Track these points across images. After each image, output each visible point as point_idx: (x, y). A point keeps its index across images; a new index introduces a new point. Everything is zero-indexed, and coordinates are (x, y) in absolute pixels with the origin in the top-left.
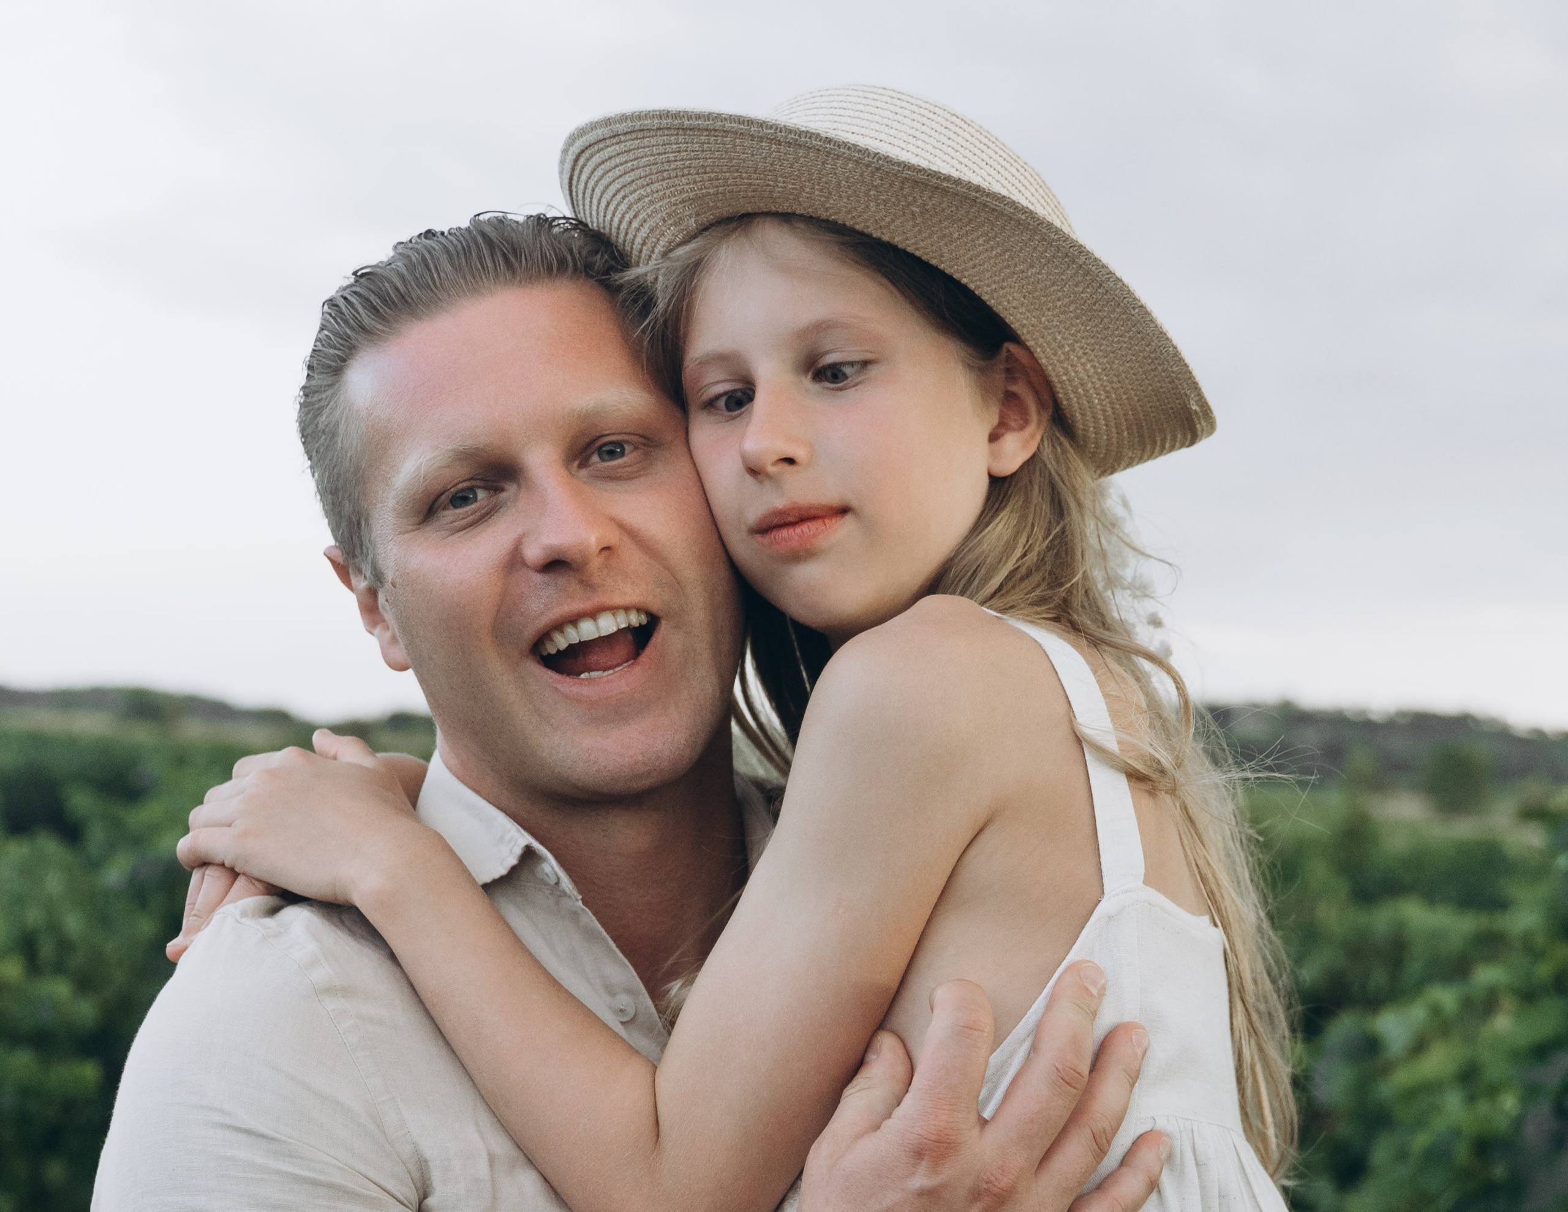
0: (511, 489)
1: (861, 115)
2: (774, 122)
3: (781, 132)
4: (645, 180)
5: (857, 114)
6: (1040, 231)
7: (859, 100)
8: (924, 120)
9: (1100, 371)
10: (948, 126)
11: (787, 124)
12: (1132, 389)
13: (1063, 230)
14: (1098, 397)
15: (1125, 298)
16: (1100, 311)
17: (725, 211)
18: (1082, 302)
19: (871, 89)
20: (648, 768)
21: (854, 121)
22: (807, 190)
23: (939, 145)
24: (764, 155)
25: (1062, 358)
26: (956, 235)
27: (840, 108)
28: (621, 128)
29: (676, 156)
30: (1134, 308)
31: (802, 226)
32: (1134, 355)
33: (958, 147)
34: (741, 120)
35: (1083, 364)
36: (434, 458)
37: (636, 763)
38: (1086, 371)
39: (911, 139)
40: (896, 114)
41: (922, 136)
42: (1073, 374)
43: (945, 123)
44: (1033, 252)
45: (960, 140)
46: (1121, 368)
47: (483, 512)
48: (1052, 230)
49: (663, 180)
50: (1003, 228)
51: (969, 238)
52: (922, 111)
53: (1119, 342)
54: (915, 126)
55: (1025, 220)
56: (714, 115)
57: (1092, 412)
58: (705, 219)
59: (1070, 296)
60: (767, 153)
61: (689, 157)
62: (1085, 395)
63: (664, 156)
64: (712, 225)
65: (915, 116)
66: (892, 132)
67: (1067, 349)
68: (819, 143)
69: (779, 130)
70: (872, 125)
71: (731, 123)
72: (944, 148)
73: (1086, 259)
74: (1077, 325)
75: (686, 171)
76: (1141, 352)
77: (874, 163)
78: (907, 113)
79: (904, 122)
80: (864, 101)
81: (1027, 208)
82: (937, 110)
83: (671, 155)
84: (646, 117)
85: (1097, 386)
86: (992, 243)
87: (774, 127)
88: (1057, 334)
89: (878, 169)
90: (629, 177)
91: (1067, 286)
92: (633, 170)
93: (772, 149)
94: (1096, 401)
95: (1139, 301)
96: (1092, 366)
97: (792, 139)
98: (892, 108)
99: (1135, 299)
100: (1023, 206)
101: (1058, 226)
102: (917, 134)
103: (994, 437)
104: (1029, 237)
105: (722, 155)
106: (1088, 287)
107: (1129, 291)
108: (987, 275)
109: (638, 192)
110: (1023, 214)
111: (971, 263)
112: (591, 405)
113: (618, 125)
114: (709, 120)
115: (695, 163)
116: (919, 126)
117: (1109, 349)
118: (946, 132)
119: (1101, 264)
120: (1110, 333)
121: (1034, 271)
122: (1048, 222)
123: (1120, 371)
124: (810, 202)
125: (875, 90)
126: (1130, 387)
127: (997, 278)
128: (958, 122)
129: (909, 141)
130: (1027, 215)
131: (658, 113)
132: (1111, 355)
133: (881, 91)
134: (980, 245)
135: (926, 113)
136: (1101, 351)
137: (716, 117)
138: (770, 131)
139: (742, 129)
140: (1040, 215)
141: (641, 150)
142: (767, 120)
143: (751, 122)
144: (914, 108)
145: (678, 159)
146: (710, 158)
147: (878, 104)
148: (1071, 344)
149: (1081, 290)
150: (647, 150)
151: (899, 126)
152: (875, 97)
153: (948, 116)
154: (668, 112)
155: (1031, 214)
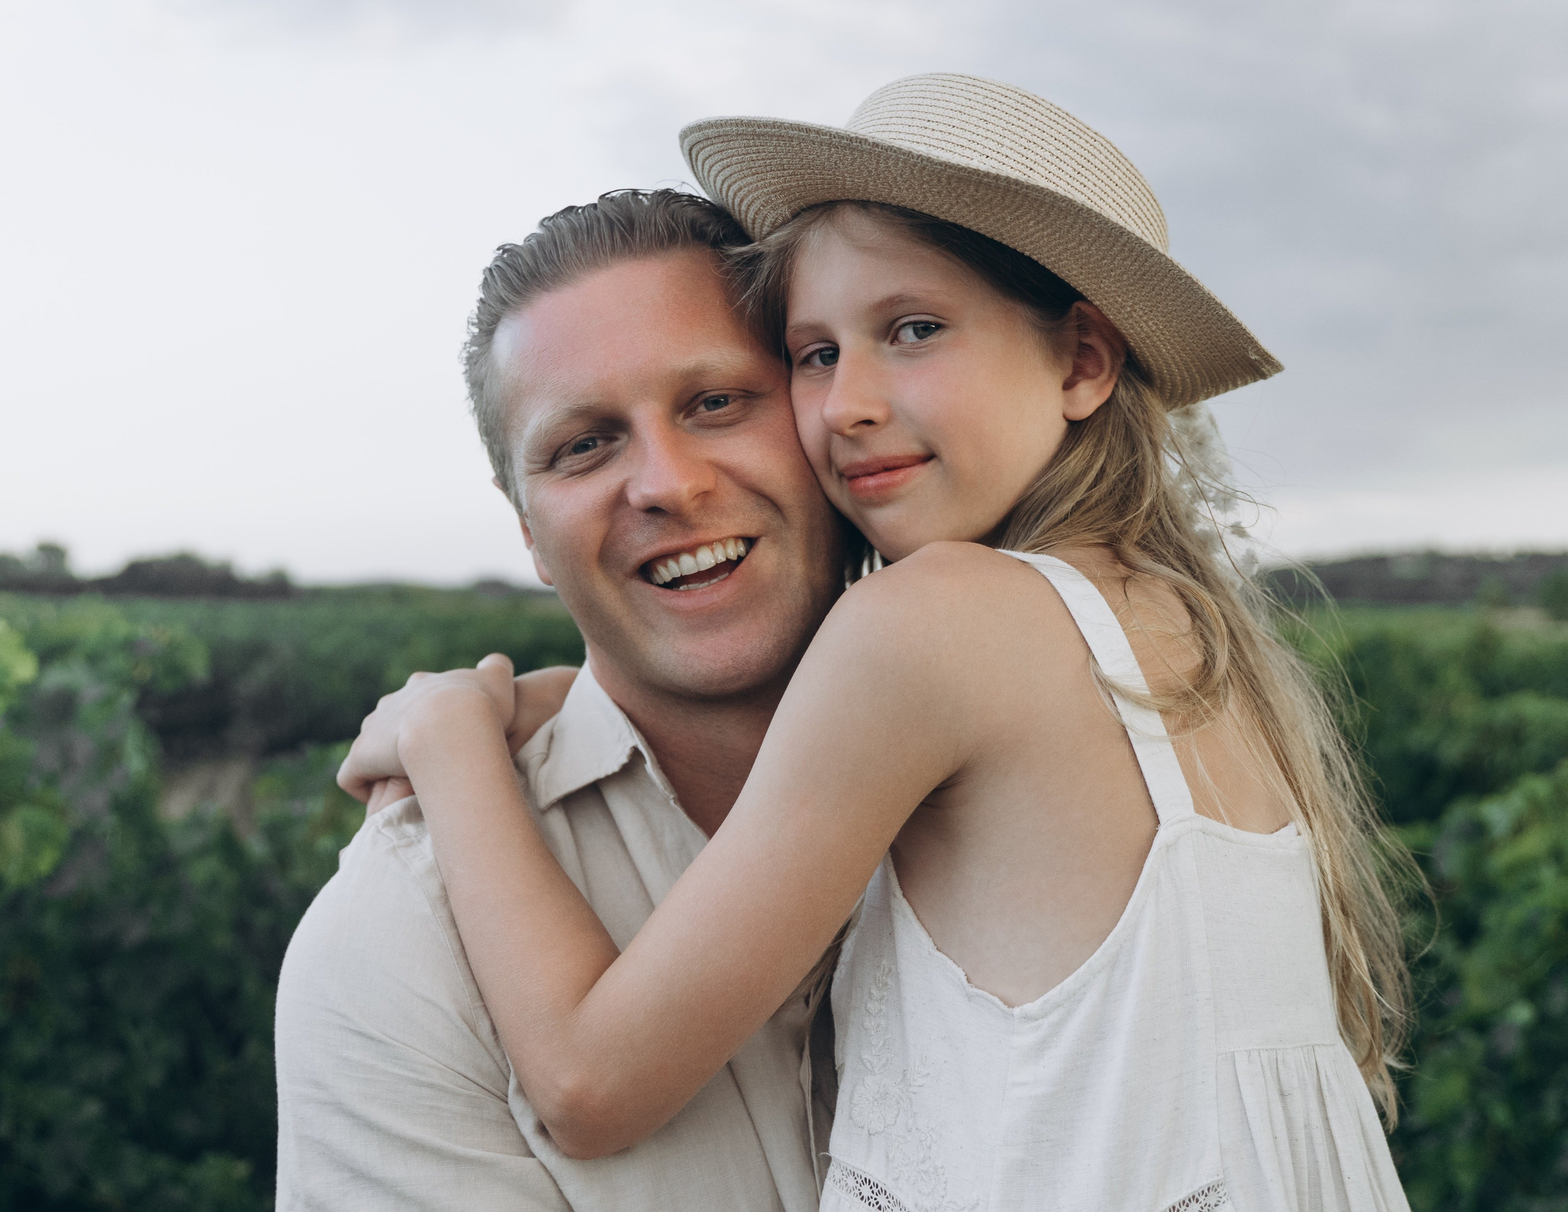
0: (624, 438)
1: (938, 103)
2: (827, 129)
3: (835, 137)
4: (739, 174)
5: (934, 102)
6: (1081, 215)
7: (937, 89)
8: (996, 104)
9: (1161, 327)
10: (1018, 108)
11: (839, 131)
12: (1193, 342)
13: (1103, 214)
14: (1165, 347)
15: (1170, 270)
16: (1150, 280)
17: (811, 199)
18: (1133, 273)
19: (949, 78)
20: (738, 671)
21: (930, 109)
22: (871, 183)
23: (1009, 127)
24: (826, 155)
25: (1126, 316)
26: (1008, 220)
27: (920, 97)
28: (710, 132)
29: (757, 157)
30: (1181, 279)
31: (877, 211)
32: (1189, 316)
33: (1028, 127)
34: (800, 128)
35: (1145, 322)
36: (554, 415)
37: (727, 668)
38: (1149, 327)
39: (981, 123)
40: (970, 100)
41: (993, 119)
42: (1139, 329)
43: (1015, 105)
44: (1080, 233)
45: (1029, 119)
46: (1180, 326)
47: (598, 458)
48: (1093, 215)
49: (754, 174)
50: (1048, 214)
51: (1021, 221)
52: (994, 95)
53: (1173, 305)
54: (986, 111)
55: (1065, 207)
56: (779, 124)
57: (1163, 359)
58: (795, 206)
59: (1121, 268)
60: (829, 154)
61: (767, 157)
62: (1153, 346)
63: (748, 156)
64: (803, 210)
65: (987, 101)
66: (964, 117)
67: (1129, 309)
68: (868, 147)
69: (832, 136)
70: (947, 113)
71: (793, 131)
72: (1013, 128)
73: (1128, 238)
74: (1133, 291)
75: (768, 168)
76: (1194, 313)
77: (919, 163)
78: (979, 98)
79: (977, 107)
80: (941, 89)
81: (1066, 197)
82: (1008, 93)
83: (754, 155)
84: (726, 124)
85: (1162, 339)
86: (1041, 225)
87: (828, 134)
88: (1117, 297)
89: (924, 168)
90: (728, 171)
91: (1116, 260)
92: (729, 166)
93: (832, 152)
94: (1164, 350)
95: (1184, 272)
96: (1153, 323)
97: (845, 143)
98: (965, 94)
99: (1180, 271)
100: (1061, 196)
101: (1098, 211)
102: (988, 118)
103: (1068, 385)
104: (1072, 220)
105: (793, 155)
106: (1135, 261)
107: (1173, 264)
108: (1045, 249)
109: (738, 183)
110: (1062, 202)
111: (1028, 240)
112: (691, 366)
113: (707, 131)
114: (775, 128)
115: (774, 162)
116: (990, 110)
117: (1165, 311)
118: (1016, 113)
119: (1143, 242)
120: (1163, 298)
121: (1084, 247)
122: (1087, 208)
123: (1179, 328)
124: (876, 191)
125: (952, 78)
126: (1191, 341)
127: (1054, 253)
128: (1029, 103)
129: (980, 125)
130: (1067, 202)
131: (734, 122)
132: (1169, 315)
133: (958, 79)
134: (1031, 227)
135: (998, 97)
136: (1158, 312)
137: (780, 126)
138: (825, 137)
139: (802, 135)
140: (1079, 202)
141: (730, 151)
142: (822, 128)
143: (808, 130)
144: (985, 93)
145: (759, 158)
146: (785, 158)
147: (954, 91)
148: (1132, 305)
149: (1130, 263)
150: (734, 150)
151: (971, 111)
152: (952, 84)
153: (1019, 98)
154: (742, 121)
155: (1071, 203)
